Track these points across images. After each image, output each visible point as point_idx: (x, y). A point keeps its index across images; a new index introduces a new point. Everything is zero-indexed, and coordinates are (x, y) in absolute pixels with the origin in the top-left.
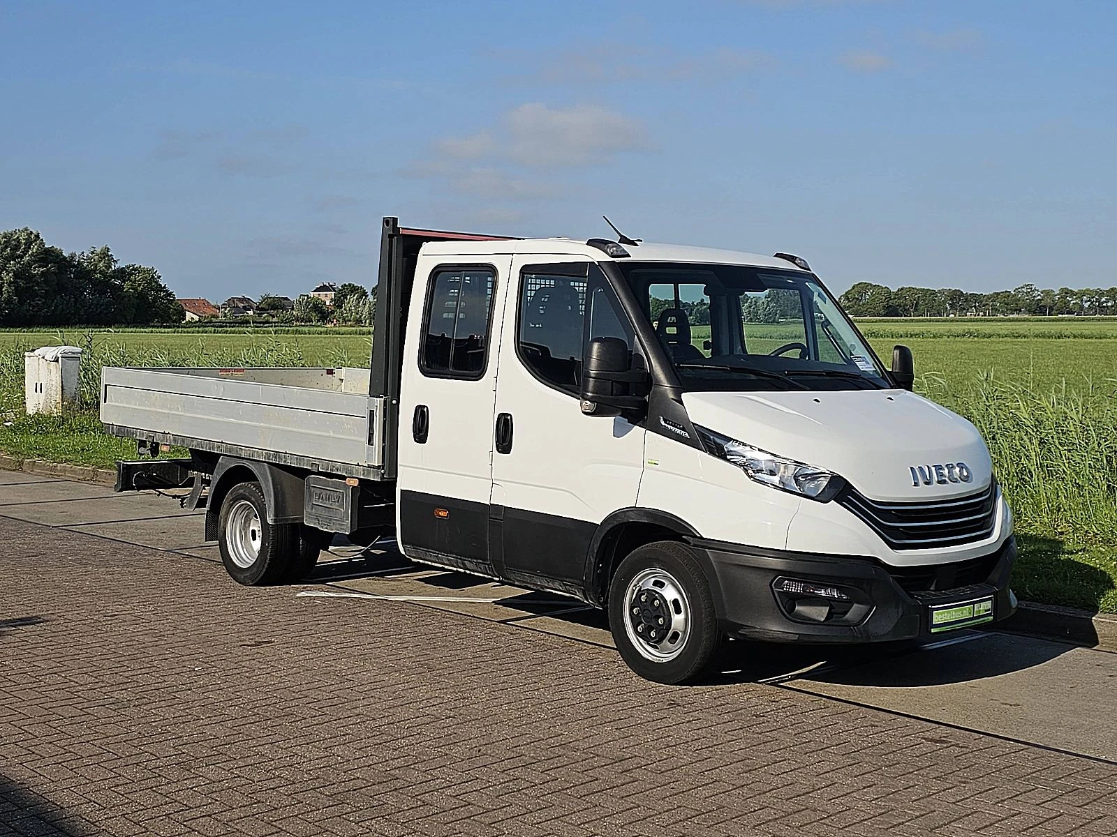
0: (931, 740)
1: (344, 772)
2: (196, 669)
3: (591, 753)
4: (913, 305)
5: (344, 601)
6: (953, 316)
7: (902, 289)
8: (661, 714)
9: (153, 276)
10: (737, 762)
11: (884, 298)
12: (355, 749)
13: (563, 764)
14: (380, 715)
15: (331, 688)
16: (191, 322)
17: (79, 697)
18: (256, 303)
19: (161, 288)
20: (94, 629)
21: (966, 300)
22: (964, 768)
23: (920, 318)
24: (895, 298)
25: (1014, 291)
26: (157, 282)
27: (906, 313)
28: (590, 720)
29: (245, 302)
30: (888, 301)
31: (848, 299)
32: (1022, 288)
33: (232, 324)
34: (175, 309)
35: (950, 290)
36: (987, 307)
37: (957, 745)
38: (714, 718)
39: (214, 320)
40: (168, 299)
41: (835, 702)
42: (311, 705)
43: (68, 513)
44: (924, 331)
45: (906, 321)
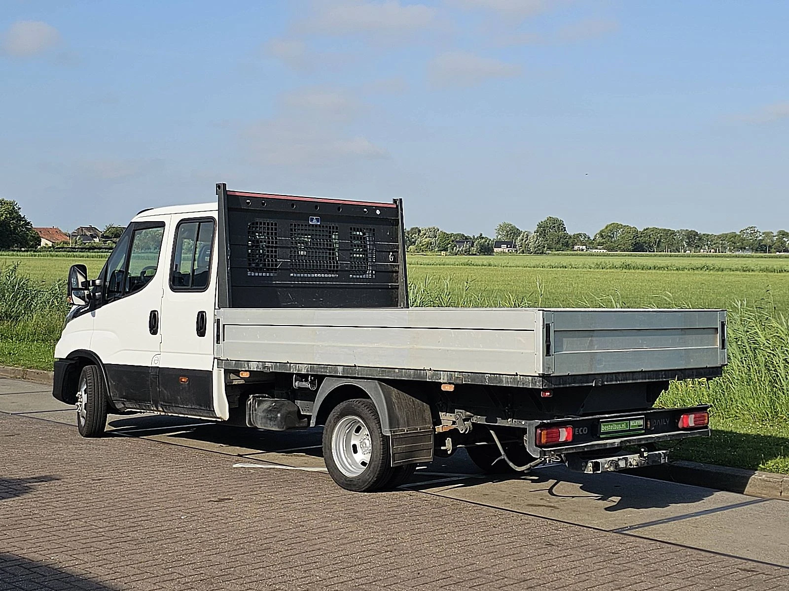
0: (745, 570)
1: (326, 587)
2: (182, 517)
3: (501, 576)
4: (656, 242)
5: (272, 471)
6: (689, 252)
7: (647, 229)
8: (542, 551)
9: (14, 208)
10: (608, 583)
11: (632, 236)
12: (327, 571)
13: (482, 583)
14: (335, 549)
15: (291, 531)
16: (45, 247)
17: (103, 536)
18: (101, 232)
19: (20, 219)
20: (89, 489)
21: (700, 239)
22: (772, 588)
23: (662, 253)
24: (641, 237)
25: (740, 232)
26: (17, 213)
27: (650, 248)
28: (492, 554)
29: (91, 231)
30: (635, 239)
31: (602, 236)
32: (746, 229)
33: (82, 249)
34: (32, 236)
35: (687, 230)
36: (717, 245)
37: (764, 573)
38: (582, 554)
39: (66, 246)
40: (26, 228)
41: (667, 544)
42: (281, 542)
43: (19, 403)
44: (669, 265)
45: (651, 256)
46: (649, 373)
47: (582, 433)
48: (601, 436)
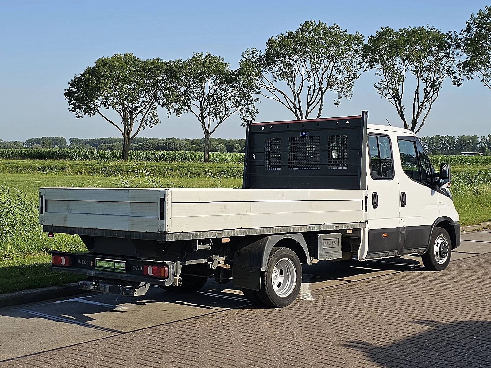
46: (106, 231)
47: (85, 264)
48: (96, 268)
